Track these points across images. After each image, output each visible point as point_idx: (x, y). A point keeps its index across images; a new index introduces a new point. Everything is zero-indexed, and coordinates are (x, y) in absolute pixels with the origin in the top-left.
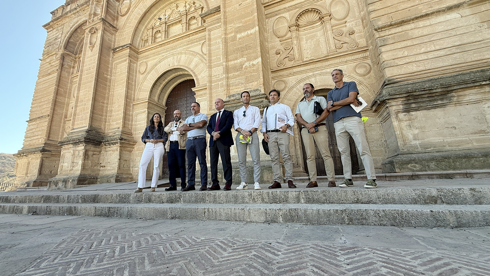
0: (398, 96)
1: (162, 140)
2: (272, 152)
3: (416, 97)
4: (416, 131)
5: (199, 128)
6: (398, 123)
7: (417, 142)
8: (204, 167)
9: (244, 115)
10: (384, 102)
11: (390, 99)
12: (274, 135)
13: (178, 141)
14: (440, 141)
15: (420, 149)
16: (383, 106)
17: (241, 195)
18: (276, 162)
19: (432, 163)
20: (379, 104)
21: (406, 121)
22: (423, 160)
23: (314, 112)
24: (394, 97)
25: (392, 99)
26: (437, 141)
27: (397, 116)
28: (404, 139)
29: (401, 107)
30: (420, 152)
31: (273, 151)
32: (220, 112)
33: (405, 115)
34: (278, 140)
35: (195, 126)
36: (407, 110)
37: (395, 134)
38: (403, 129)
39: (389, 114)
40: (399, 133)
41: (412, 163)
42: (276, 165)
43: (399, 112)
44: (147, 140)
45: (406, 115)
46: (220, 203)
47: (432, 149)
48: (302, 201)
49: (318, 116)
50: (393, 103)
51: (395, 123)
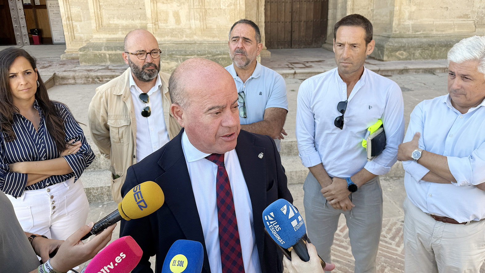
7: (411, 23)
14: (430, 23)
15: (411, 32)
22: (412, 47)
26: (427, 23)
28: (400, 17)
41: (401, 50)
47: (421, 32)
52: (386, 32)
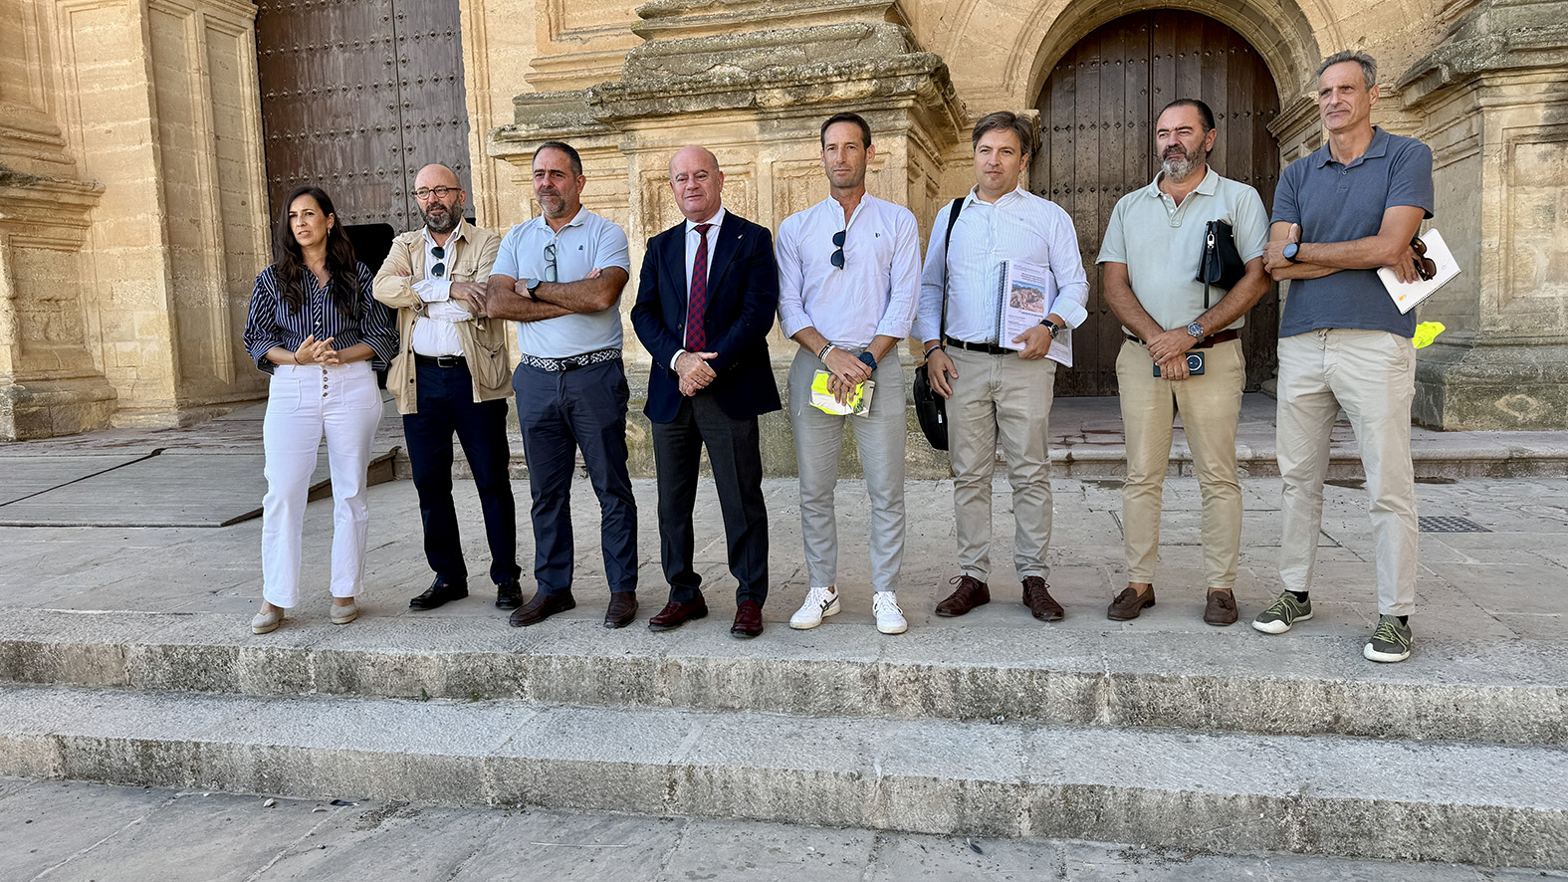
0: (1539, 60)
1: (363, 348)
2: (962, 446)
5: (590, 311)
6: (1504, 196)
7: (1561, 292)
8: (623, 509)
9: (838, 259)
10: (1469, 80)
11: (1503, 70)
12: (978, 368)
13: (462, 360)
15: (1561, 327)
16: (1455, 96)
17: (825, 677)
18: (975, 492)
20: (1445, 86)
21: (1542, 184)
22: (1564, 380)
23: (1200, 279)
24: (1525, 61)
25: (1513, 69)
27: (1510, 160)
28: (1511, 274)
29: (1541, 113)
30: (1560, 340)
31: (968, 445)
32: (703, 230)
33: (1544, 157)
34: (998, 398)
35: (564, 302)
37: (1480, 250)
38: (1517, 225)
39: (1476, 143)
40: (1495, 246)
41: (1515, 391)
42: (977, 503)
43: (1521, 139)
44: (274, 353)
45: (1551, 154)
46: (724, 708)
48: (1105, 715)
49: (1214, 296)
50: (1511, 89)
51: (1494, 196)
52: (1461, 328)
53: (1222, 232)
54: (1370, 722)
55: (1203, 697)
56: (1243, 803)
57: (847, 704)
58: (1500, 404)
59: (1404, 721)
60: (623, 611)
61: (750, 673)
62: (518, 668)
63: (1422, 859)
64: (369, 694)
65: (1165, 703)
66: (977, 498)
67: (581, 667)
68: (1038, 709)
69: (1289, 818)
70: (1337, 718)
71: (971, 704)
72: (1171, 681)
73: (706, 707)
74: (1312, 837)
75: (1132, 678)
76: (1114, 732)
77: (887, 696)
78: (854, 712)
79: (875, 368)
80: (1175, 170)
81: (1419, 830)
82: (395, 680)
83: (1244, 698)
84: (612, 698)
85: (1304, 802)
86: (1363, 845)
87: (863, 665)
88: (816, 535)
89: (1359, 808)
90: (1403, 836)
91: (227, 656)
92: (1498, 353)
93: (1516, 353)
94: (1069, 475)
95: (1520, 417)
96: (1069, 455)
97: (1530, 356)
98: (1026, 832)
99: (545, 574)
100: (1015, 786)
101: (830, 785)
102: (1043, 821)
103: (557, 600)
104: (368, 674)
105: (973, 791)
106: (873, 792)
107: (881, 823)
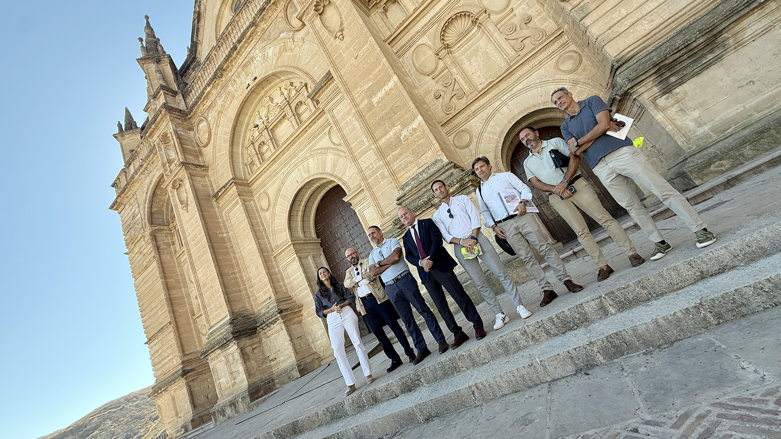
0: (643, 77)
1: (347, 302)
2: (518, 250)
3: (670, 66)
4: (696, 114)
5: (395, 262)
6: (662, 115)
7: (706, 128)
8: (429, 315)
9: (451, 216)
10: (626, 95)
11: (634, 86)
13: (371, 294)
14: (739, 111)
15: (715, 137)
16: (626, 101)
18: (531, 263)
19: (745, 148)
20: (620, 100)
21: (672, 105)
22: (730, 150)
23: (557, 167)
24: (639, 80)
25: (637, 84)
26: (734, 113)
27: (656, 106)
28: (683, 133)
29: (656, 89)
30: (718, 141)
31: (520, 249)
32: (414, 227)
33: (667, 98)
34: (520, 230)
35: (388, 263)
36: (667, 90)
37: (667, 132)
38: (674, 120)
39: (642, 108)
40: (671, 128)
41: (715, 162)
42: (534, 266)
43: (655, 99)
44: (325, 311)
45: (669, 97)
47: (733, 127)
48: (612, 310)
49: (565, 169)
50: (641, 89)
51: (659, 117)
52: (680, 156)
53: (555, 152)
54: (716, 268)
55: (643, 288)
56: (679, 314)
57: (521, 345)
58: (712, 168)
59: (730, 261)
60: (444, 348)
61: (485, 348)
62: (418, 376)
63: (776, 305)
64: (382, 402)
65: (631, 296)
66: (533, 264)
67: (435, 368)
68: (587, 318)
69: (703, 312)
70: (702, 272)
71: (563, 327)
72: (627, 287)
73: (478, 366)
74: (719, 316)
75: (613, 293)
76: (619, 314)
77: (533, 337)
78: (525, 347)
79: (477, 240)
80: (532, 146)
81: (764, 294)
82: (387, 394)
83: (659, 281)
84: (449, 375)
85: (705, 304)
86: (744, 310)
87: (519, 330)
88: (488, 298)
89: (730, 295)
90: (759, 299)
91: (342, 404)
92: (697, 156)
93: (705, 152)
94: (578, 258)
95: (723, 168)
96: (573, 251)
97: (711, 150)
98: (603, 361)
99: (417, 346)
100: (588, 345)
101: (524, 372)
102: (606, 354)
103: (425, 353)
104: (379, 395)
105: (574, 354)
106: (539, 368)
107: (549, 379)
